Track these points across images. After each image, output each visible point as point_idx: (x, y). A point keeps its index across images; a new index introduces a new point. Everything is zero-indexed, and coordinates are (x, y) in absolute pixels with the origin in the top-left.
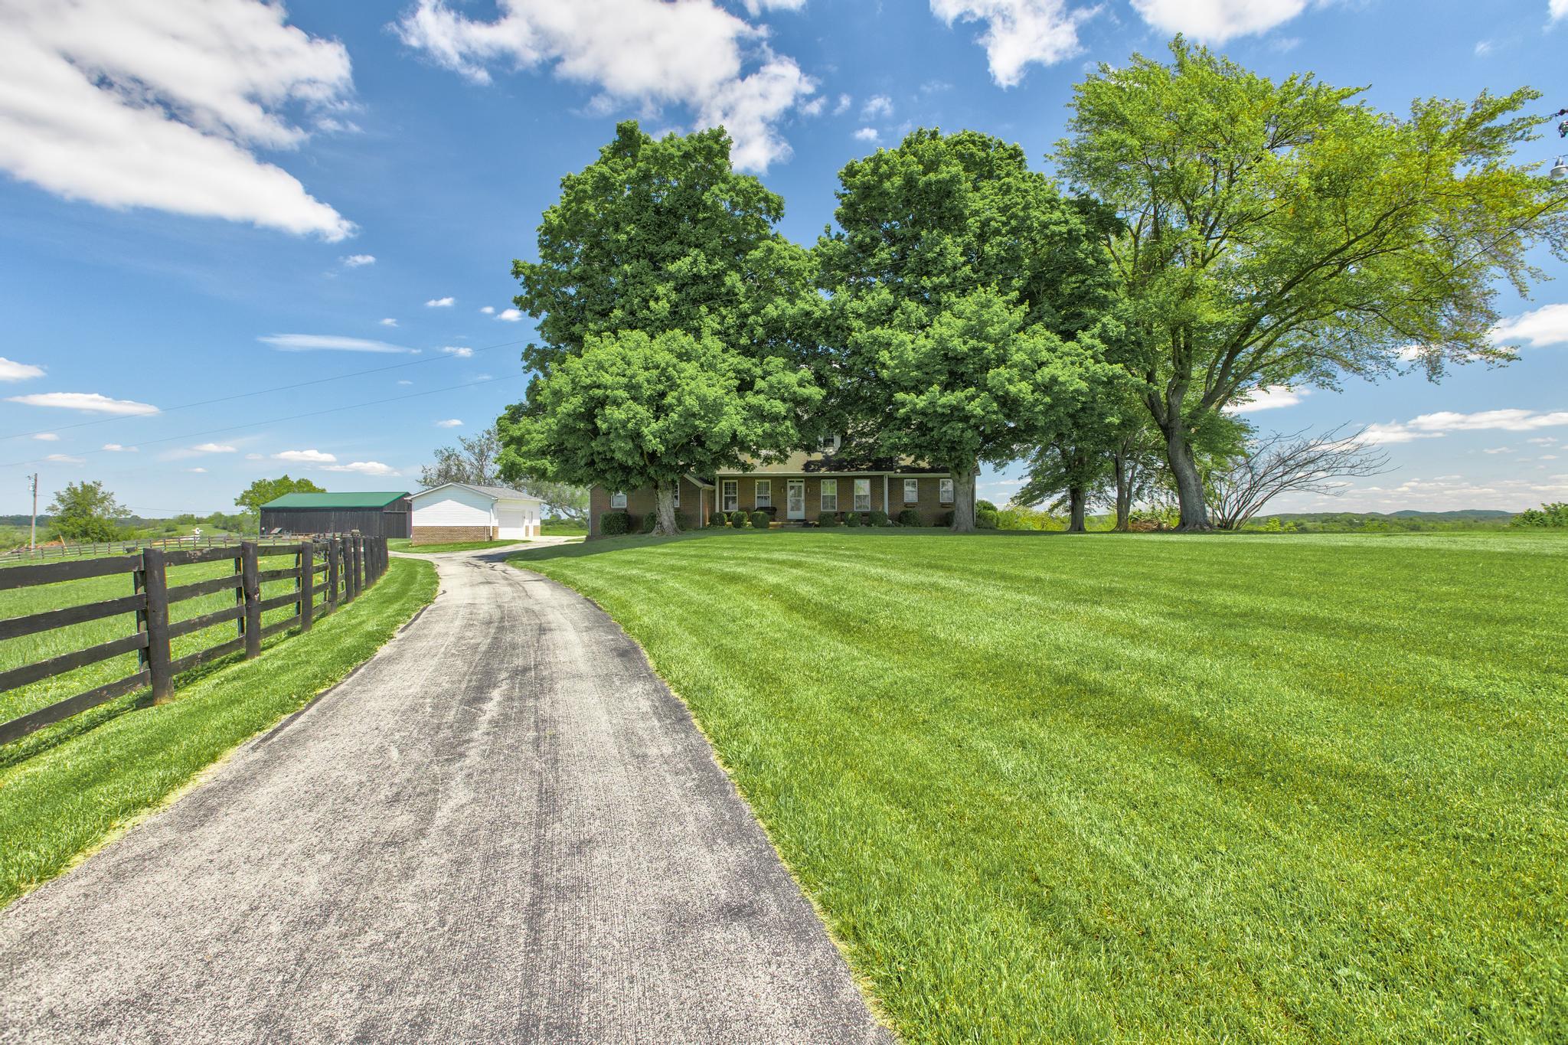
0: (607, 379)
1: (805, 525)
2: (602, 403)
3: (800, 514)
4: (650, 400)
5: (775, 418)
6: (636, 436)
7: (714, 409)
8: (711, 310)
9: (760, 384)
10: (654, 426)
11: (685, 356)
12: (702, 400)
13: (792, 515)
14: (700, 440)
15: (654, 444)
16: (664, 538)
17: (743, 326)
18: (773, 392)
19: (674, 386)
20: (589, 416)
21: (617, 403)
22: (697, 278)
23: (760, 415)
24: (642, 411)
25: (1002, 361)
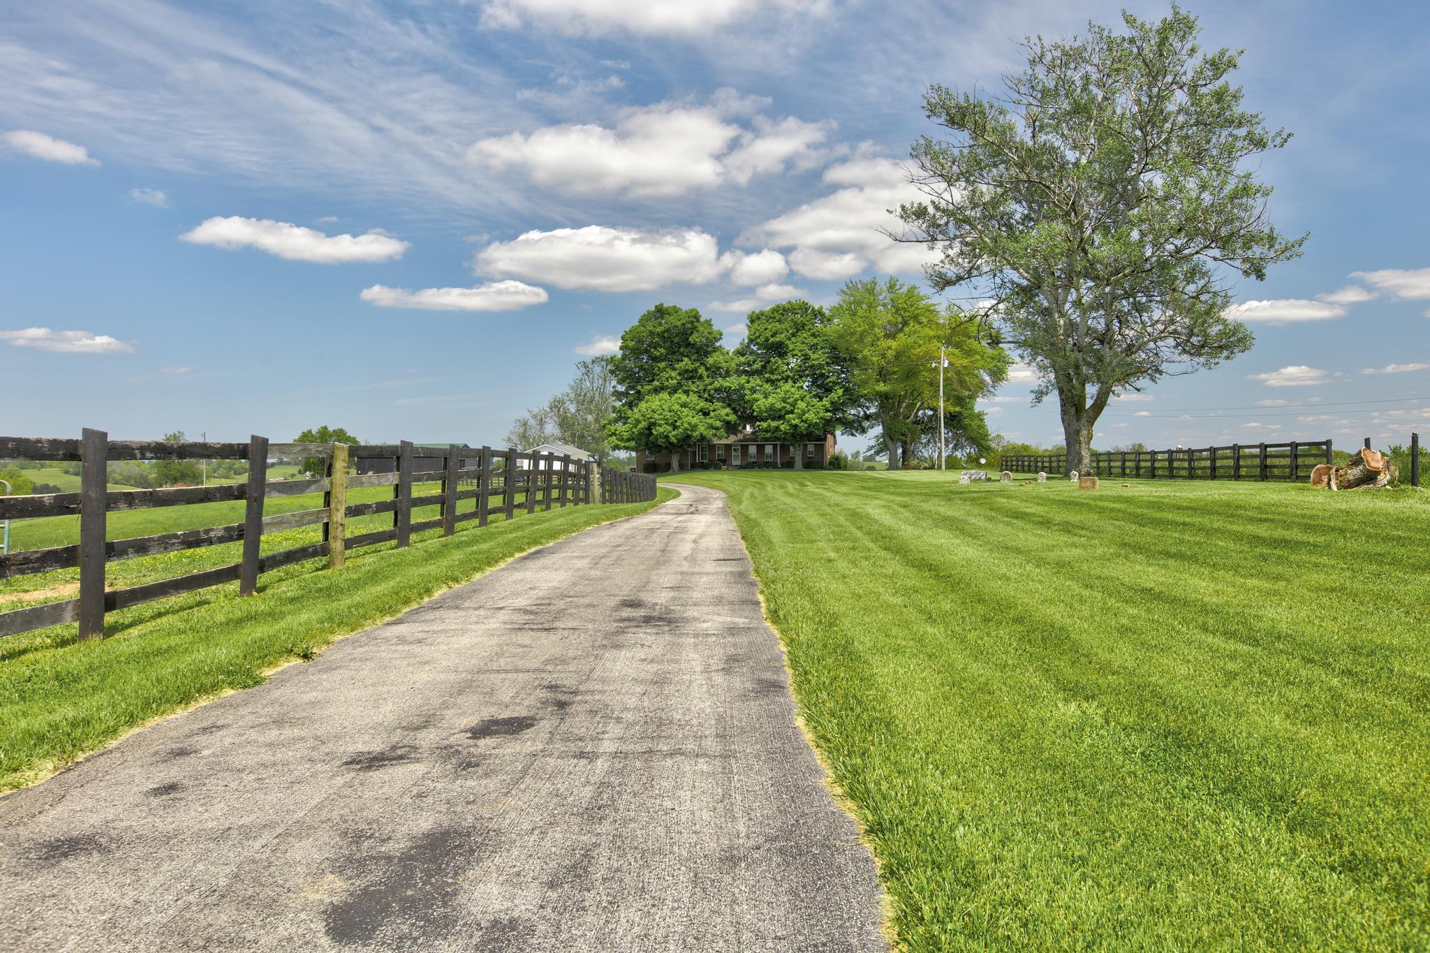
0: (656, 416)
1: (741, 467)
2: (654, 424)
3: (738, 463)
4: (672, 424)
5: (717, 429)
6: (667, 437)
7: (694, 427)
8: (693, 383)
9: (712, 414)
10: (674, 433)
11: (684, 405)
12: (689, 424)
13: (734, 463)
14: (688, 437)
15: (673, 440)
16: (674, 473)
17: (705, 390)
18: (718, 418)
19: (680, 418)
20: (649, 428)
21: (660, 426)
22: (687, 371)
23: (712, 427)
24: (669, 428)
25: (792, 412)
